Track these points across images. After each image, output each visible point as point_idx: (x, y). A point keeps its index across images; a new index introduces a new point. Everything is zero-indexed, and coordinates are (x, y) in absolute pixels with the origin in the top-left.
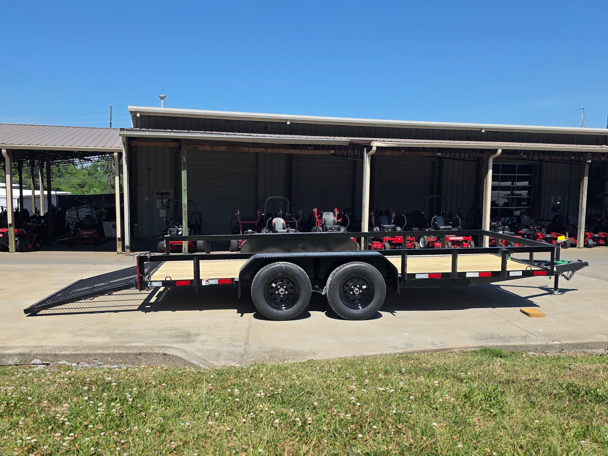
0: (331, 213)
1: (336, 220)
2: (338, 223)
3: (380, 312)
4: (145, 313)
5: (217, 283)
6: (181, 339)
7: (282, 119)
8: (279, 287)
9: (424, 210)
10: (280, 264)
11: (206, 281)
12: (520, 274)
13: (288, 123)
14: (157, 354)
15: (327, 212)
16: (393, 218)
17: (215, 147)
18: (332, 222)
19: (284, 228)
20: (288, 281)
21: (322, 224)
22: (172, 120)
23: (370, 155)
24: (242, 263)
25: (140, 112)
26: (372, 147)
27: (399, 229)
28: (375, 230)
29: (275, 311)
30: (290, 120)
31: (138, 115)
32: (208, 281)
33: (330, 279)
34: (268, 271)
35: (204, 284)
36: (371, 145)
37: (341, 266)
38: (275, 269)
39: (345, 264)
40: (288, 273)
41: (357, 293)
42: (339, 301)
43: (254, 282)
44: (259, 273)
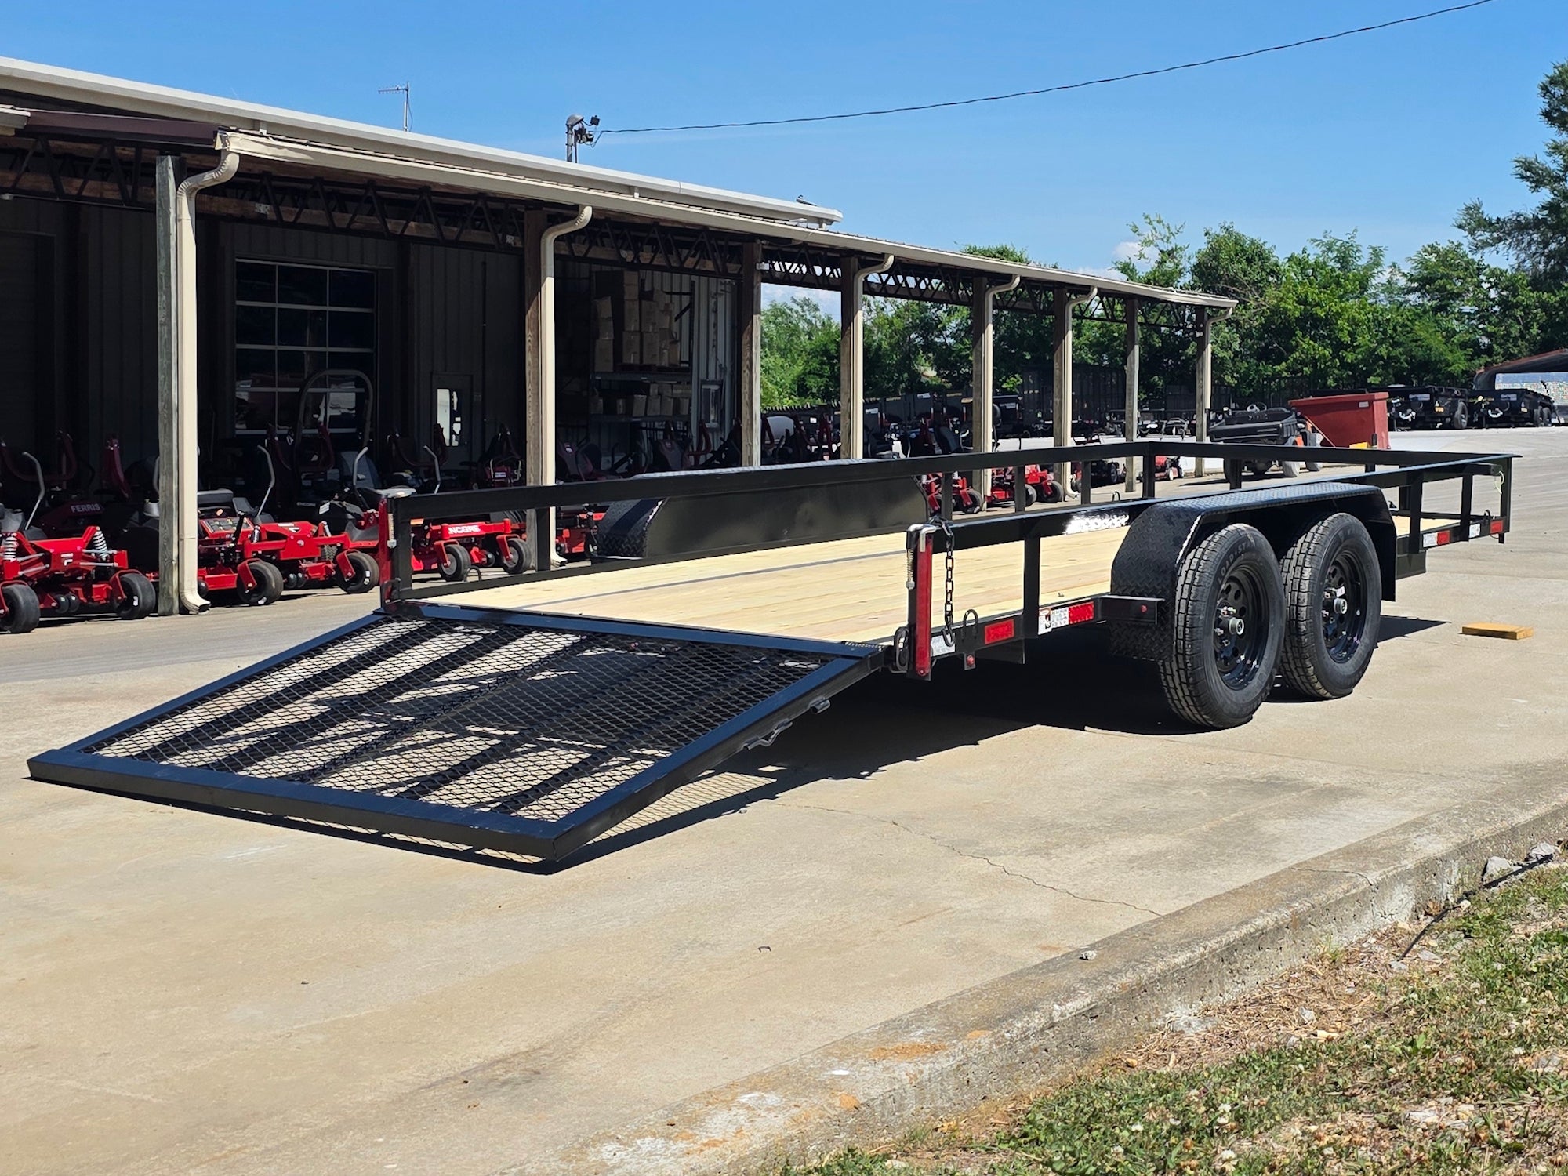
5: (1067, 622)
11: (1046, 616)
20: (1238, 588)
23: (196, 189)
26: (226, 156)
32: (1050, 618)
33: (1307, 573)
34: (1226, 558)
35: (1042, 630)
36: (217, 148)
37: (1314, 529)
38: (1238, 547)
39: (1326, 523)
40: (1255, 560)
41: (1344, 612)
42: (1323, 639)
43: (1188, 599)
44: (1198, 565)
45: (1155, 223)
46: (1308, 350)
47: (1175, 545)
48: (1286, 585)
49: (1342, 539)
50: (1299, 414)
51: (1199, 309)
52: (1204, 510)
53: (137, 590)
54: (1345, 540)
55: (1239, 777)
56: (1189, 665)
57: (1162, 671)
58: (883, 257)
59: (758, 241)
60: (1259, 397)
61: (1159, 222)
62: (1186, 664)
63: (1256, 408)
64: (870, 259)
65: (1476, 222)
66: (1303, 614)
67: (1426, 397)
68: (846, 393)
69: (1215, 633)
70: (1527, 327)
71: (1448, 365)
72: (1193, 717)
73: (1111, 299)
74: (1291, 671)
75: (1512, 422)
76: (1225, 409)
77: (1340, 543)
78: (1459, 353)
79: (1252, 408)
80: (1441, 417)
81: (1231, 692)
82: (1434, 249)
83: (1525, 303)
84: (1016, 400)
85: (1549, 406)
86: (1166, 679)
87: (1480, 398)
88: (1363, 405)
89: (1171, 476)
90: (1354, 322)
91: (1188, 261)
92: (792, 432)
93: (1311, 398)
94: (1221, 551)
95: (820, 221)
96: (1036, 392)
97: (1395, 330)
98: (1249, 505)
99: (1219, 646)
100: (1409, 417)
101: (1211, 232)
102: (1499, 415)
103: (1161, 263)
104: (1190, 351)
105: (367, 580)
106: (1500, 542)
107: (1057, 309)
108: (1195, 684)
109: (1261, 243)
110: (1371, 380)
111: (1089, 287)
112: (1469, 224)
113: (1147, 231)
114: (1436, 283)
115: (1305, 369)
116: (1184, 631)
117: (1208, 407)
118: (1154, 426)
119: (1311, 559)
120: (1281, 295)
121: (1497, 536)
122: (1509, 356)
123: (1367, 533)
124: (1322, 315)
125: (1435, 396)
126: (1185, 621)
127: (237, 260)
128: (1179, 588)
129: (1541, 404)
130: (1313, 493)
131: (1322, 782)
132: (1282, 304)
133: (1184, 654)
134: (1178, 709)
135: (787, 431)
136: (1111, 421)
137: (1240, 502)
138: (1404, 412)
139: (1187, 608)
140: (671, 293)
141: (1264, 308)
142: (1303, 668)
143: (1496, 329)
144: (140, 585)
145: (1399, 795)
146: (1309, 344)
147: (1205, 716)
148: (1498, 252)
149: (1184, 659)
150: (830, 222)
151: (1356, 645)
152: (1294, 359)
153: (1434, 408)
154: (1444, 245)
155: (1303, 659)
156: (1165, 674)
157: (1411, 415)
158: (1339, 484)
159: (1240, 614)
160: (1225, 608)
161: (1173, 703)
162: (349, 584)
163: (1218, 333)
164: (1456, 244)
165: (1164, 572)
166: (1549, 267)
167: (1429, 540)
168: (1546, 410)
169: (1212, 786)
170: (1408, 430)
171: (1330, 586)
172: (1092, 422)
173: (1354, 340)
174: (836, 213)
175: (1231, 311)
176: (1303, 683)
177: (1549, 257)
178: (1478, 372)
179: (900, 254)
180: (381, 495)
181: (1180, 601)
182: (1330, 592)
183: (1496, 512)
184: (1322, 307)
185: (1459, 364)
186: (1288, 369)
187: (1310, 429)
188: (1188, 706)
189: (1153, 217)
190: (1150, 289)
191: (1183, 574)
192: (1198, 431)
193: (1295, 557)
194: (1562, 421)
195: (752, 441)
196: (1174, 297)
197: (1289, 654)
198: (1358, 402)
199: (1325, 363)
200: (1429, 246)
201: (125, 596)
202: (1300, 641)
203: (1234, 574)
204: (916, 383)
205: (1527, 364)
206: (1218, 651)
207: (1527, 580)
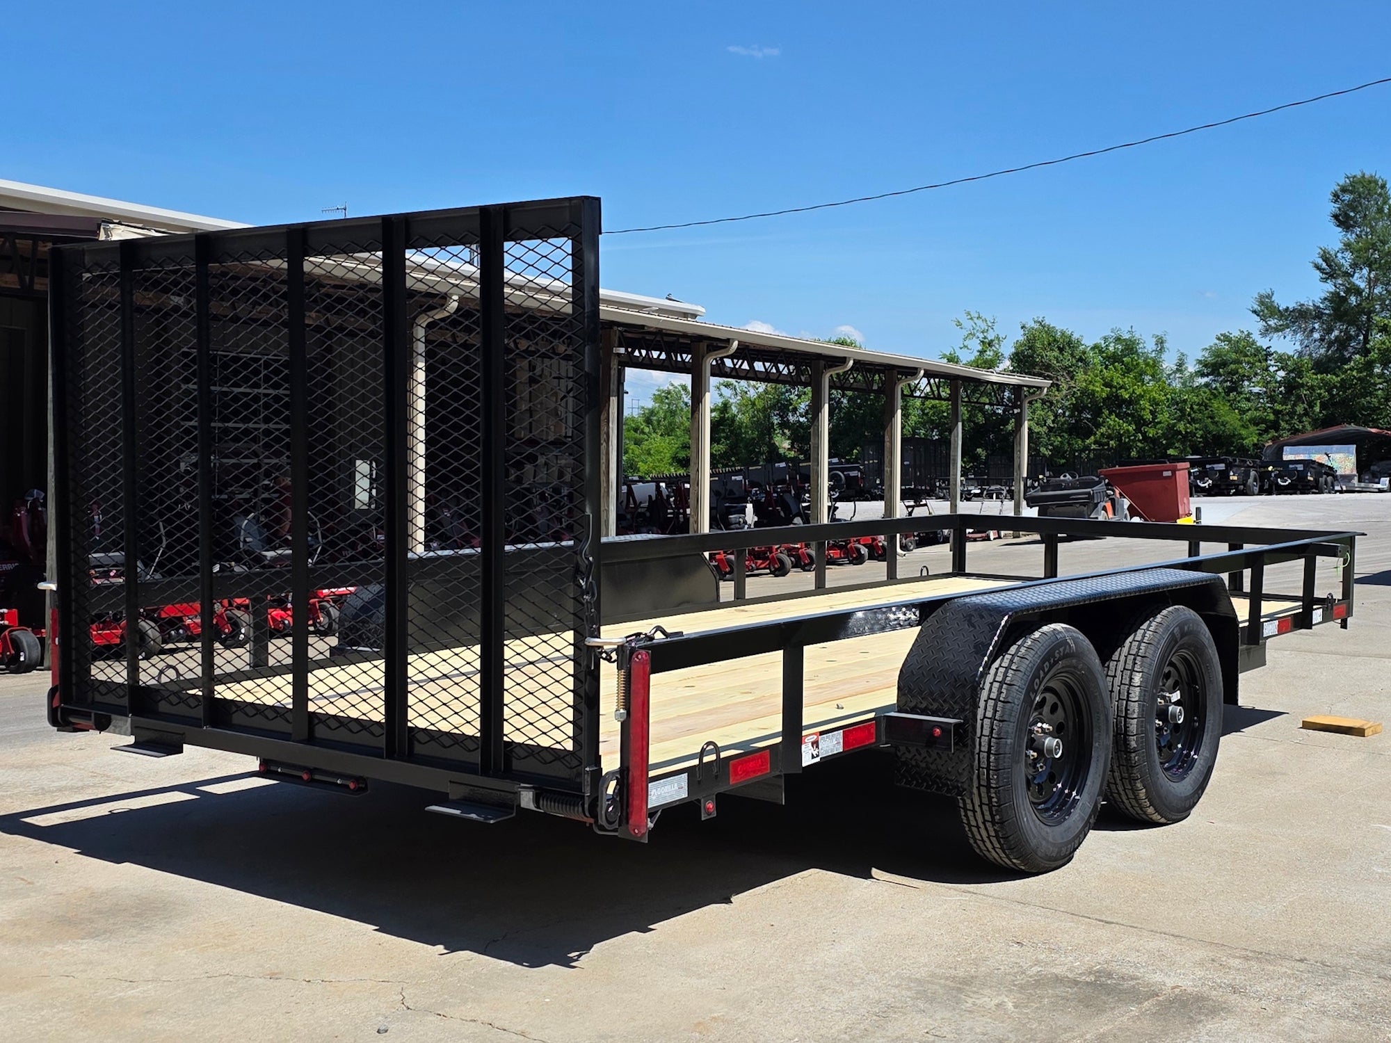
5: (841, 748)
10: (1058, 632)
11: (813, 744)
12: (1320, 616)
32: (818, 746)
33: (1137, 679)
34: (1040, 667)
35: (807, 761)
36: (100, 239)
37: (1145, 626)
38: (1055, 654)
39: (1159, 618)
40: (1075, 667)
41: (1180, 722)
42: (1156, 752)
43: (993, 718)
44: (1005, 675)
45: (975, 319)
46: (1115, 426)
47: (977, 653)
48: (1112, 691)
49: (1178, 636)
50: (1107, 481)
51: (1017, 389)
52: (1011, 609)
53: (23, 646)
54: (1182, 637)
55: (1057, 971)
56: (995, 800)
57: (961, 805)
58: (728, 341)
59: (615, 328)
60: (1070, 467)
61: (979, 318)
62: (990, 798)
63: (1068, 476)
64: (715, 343)
65: (1266, 309)
66: (1133, 725)
67: (1222, 466)
68: (695, 464)
69: (1027, 756)
70: (1311, 405)
71: (1243, 439)
72: (999, 860)
73: (937, 380)
74: (1119, 794)
75: (1299, 490)
76: (1041, 477)
77: (1176, 642)
78: (1253, 428)
79: (1065, 476)
80: (1234, 484)
81: (1048, 829)
82: (1226, 338)
83: (1310, 384)
84: (858, 469)
85: (1333, 475)
86: (966, 815)
87: (1270, 468)
88: (1166, 474)
89: (992, 537)
90: (1154, 402)
91: (1007, 349)
92: (654, 498)
93: (1117, 467)
94: (1033, 658)
95: (685, 315)
96: (876, 461)
97: (1192, 408)
98: (1068, 601)
99: (1031, 771)
100: (1206, 485)
101: (1027, 326)
102: (1287, 483)
103: (982, 352)
104: (1009, 427)
105: (242, 636)
106: (1342, 627)
107: (887, 391)
108: (1002, 823)
109: (1070, 333)
110: (1171, 452)
111: (916, 369)
112: (1263, 311)
113: (968, 324)
114: (1230, 368)
115: (1112, 442)
116: (988, 758)
117: (1025, 475)
118: (978, 491)
119: (1142, 662)
120: (1090, 379)
121: (1339, 621)
122: (1295, 431)
123: (1207, 629)
124: (1127, 397)
125: (1230, 466)
126: (990, 746)
128: (982, 704)
129: (1325, 473)
130: (1143, 584)
131: (1170, 982)
132: (1091, 387)
133: (988, 787)
134: (981, 850)
135: (650, 497)
136: (940, 487)
137: (1057, 597)
138: (1202, 480)
139: (992, 729)
140: (559, 378)
141: (1074, 390)
142: (1132, 789)
143: (1284, 407)
144: (27, 642)
145: (1278, 1014)
146: (1115, 421)
147: (1014, 861)
148: (1285, 337)
149: (988, 792)
150: (694, 316)
151: (1194, 761)
152: (1102, 434)
153: (1229, 476)
154: (1235, 334)
155: (1132, 781)
156: (966, 810)
157: (1207, 483)
158: (1172, 570)
159: (1058, 731)
160: (1039, 725)
161: (975, 842)
162: (226, 639)
163: (1034, 413)
164: (1246, 333)
165: (963, 686)
166: (1330, 352)
167: (1269, 628)
168: (1330, 479)
169: (1022, 988)
170: (1204, 496)
171: (1163, 691)
172: (923, 488)
173: (1155, 417)
174: (700, 309)
175: (1046, 390)
176: (1132, 807)
177: (1330, 344)
178: (1267, 445)
179: (743, 339)
180: (265, 556)
181: (982, 720)
182: (1163, 698)
183: (1338, 595)
184: (1126, 390)
185: (1251, 437)
186: (1095, 442)
187: (1118, 496)
188: (994, 848)
189: (974, 315)
190: (971, 370)
191: (987, 686)
192: (1016, 497)
193: (1123, 658)
194: (1344, 488)
195: (608, 507)
196: (994, 378)
197: (1117, 774)
198: (1162, 471)
199: (1129, 437)
200: (1222, 335)
201: (13, 652)
202: (1129, 760)
203: (1050, 684)
204: (774, 454)
205: (1310, 438)
206: (1030, 777)
207: (1358, 659)
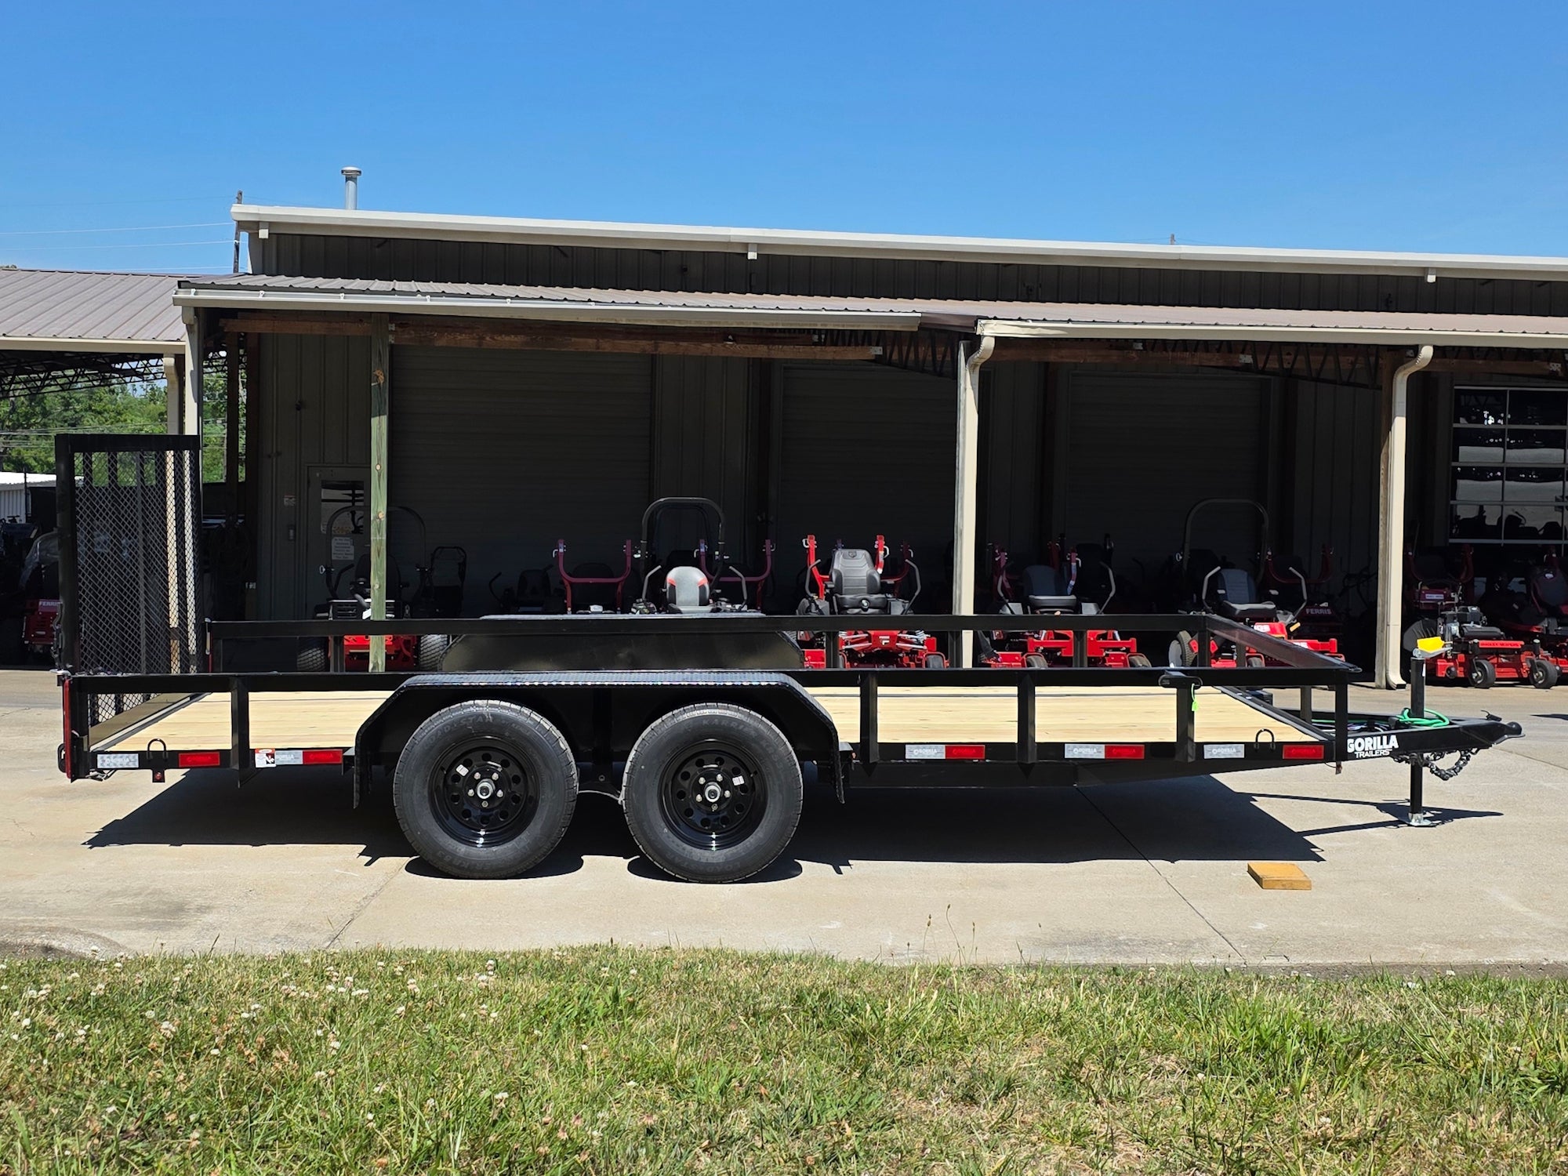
0: (862, 555)
1: (878, 578)
2: (884, 589)
3: (799, 861)
4: (91, 848)
5: (300, 761)
6: (150, 920)
7: (729, 244)
8: (477, 776)
9: (1183, 549)
10: (478, 706)
11: (267, 755)
12: (1239, 753)
13: (752, 255)
14: (27, 947)
15: (846, 551)
16: (1074, 572)
17: (488, 338)
18: (865, 583)
19: (703, 602)
20: (505, 758)
21: (831, 589)
22: (378, 246)
23: (976, 365)
24: (373, 701)
25: (270, 223)
26: (980, 338)
27: (1089, 609)
28: (1008, 612)
29: (462, 849)
30: (758, 244)
31: (264, 234)
32: (273, 756)
33: (632, 756)
35: (261, 765)
37: (665, 716)
38: (462, 721)
39: (678, 711)
40: (502, 735)
42: (658, 821)
66: (623, 792)
119: (641, 743)
127: (1456, 387)
